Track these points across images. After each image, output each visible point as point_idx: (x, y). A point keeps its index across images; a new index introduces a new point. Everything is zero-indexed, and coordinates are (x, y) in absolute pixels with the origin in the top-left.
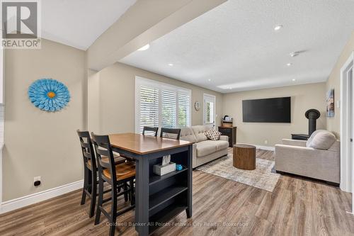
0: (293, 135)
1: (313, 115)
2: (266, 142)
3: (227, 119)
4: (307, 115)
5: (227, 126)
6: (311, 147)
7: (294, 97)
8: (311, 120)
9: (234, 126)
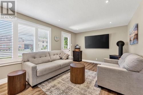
0: (110, 56)
1: (121, 44)
2: (97, 59)
3: (77, 47)
4: (118, 44)
5: (77, 50)
6: (124, 68)
7: (111, 34)
8: (120, 47)
9: (81, 50)
